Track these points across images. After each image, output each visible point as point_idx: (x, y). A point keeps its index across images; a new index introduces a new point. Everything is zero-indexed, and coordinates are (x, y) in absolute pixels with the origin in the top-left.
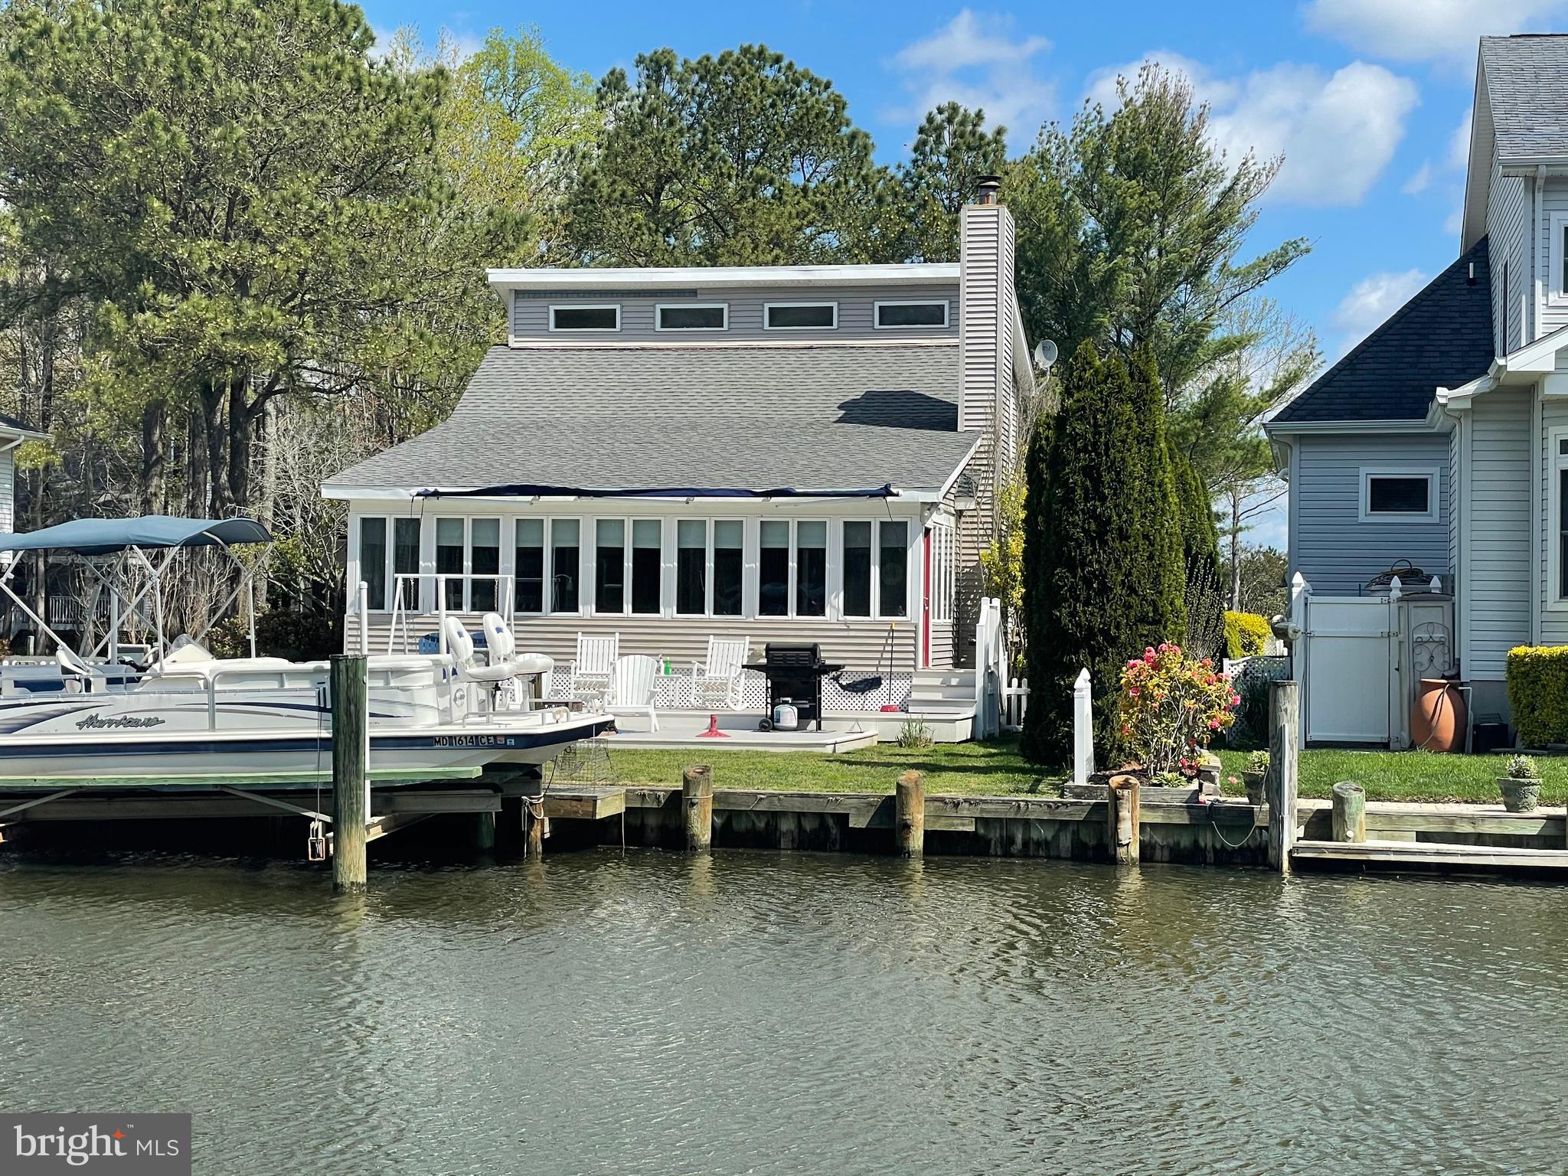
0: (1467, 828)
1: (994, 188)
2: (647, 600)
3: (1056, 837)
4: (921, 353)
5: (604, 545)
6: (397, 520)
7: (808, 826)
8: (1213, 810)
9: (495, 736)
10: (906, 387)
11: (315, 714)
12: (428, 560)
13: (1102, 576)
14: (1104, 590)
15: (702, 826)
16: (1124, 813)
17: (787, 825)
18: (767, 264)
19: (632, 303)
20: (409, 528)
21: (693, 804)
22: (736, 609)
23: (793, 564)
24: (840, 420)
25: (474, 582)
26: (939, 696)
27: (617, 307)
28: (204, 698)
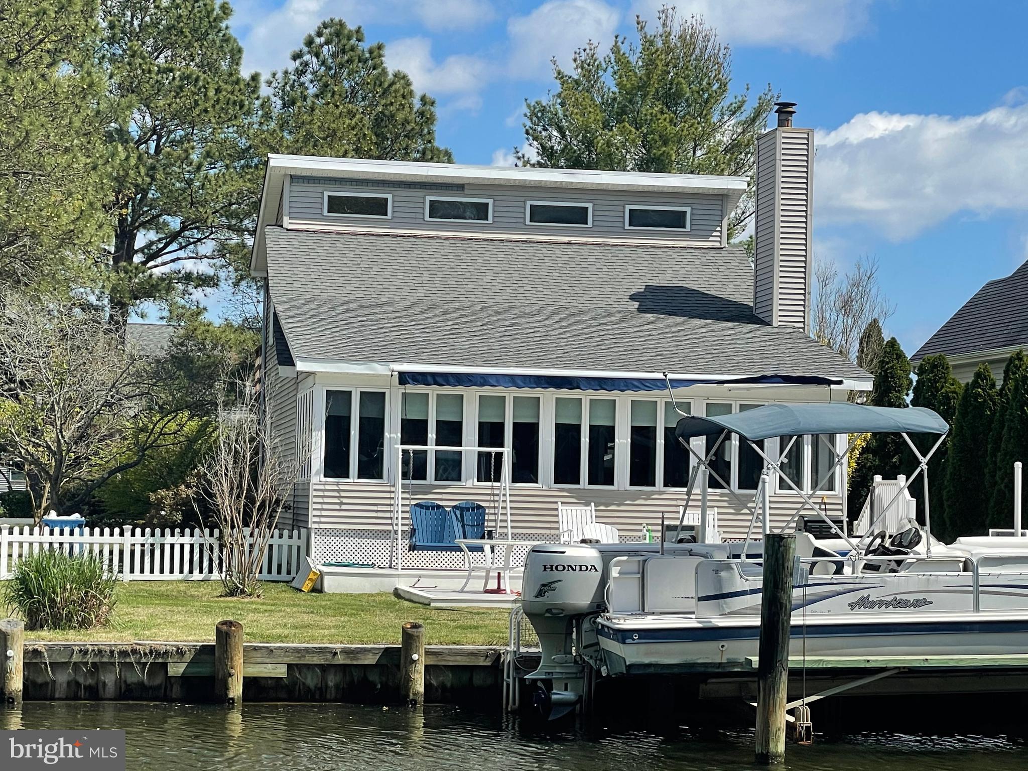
6: (366, 394)
10: (680, 284)
19: (403, 193)
20: (374, 399)
27: (390, 197)
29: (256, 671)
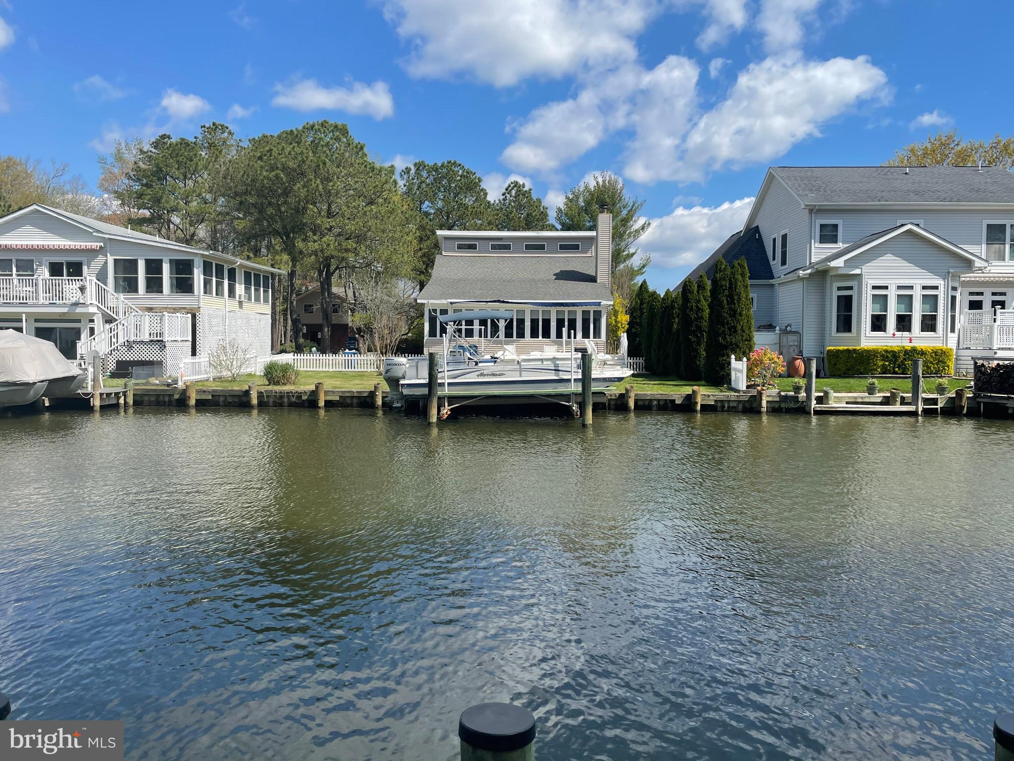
2: (521, 335)
3: (738, 405)
4: (573, 258)
6: (441, 310)
7: (661, 403)
8: (786, 397)
9: (611, 378)
10: (572, 269)
14: (735, 331)
15: (632, 404)
16: (764, 398)
17: (655, 402)
19: (481, 241)
20: (445, 312)
21: (628, 397)
22: (549, 337)
23: (566, 323)
24: (555, 279)
26: (612, 363)
27: (477, 243)
28: (518, 367)
29: (329, 398)
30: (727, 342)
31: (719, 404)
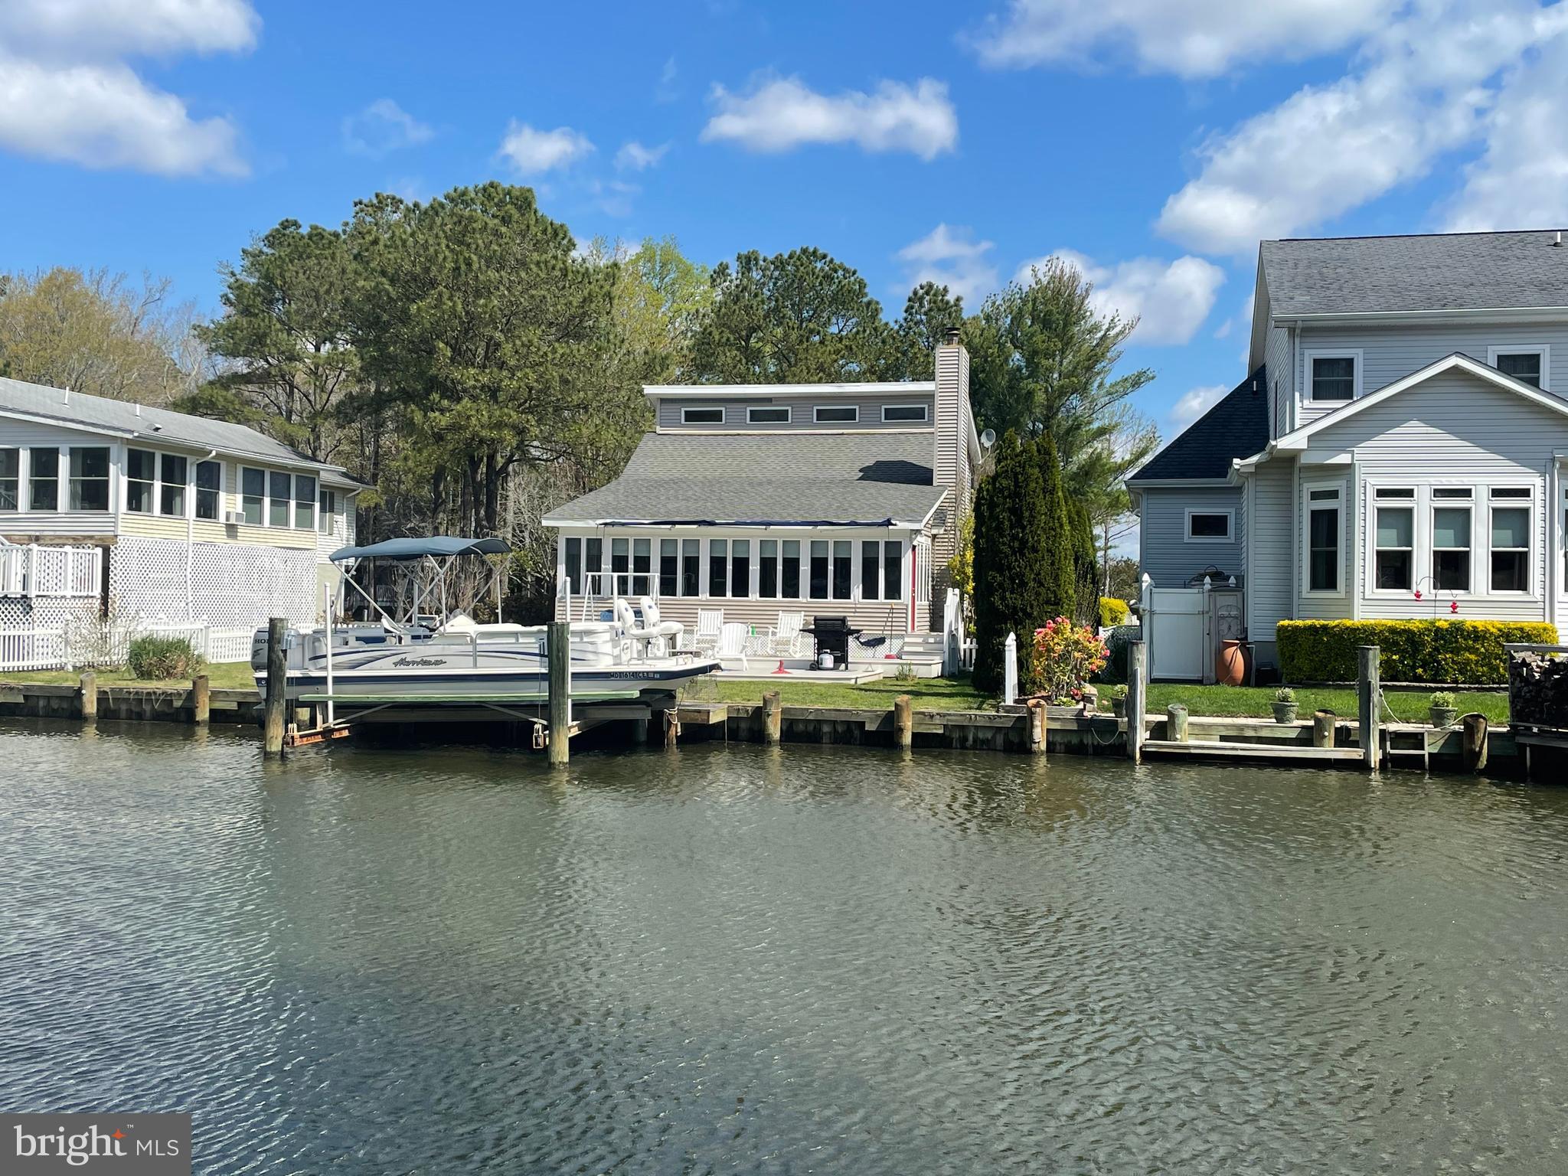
0: (1250, 733)
1: (956, 335)
2: (741, 589)
3: (994, 737)
4: (910, 437)
5: (715, 555)
6: (588, 540)
7: (840, 729)
8: (1092, 721)
9: (648, 673)
10: (901, 458)
11: (538, 658)
12: (606, 564)
13: (1021, 576)
14: (1023, 584)
15: (774, 730)
16: (1037, 723)
17: (826, 729)
18: (815, 382)
19: (732, 406)
20: (595, 545)
21: (769, 715)
22: (795, 594)
23: (831, 568)
24: (860, 479)
25: (635, 578)
26: (921, 649)
27: (723, 409)
28: (470, 648)
29: (219, 705)
30: (1007, 606)
31: (956, 735)
